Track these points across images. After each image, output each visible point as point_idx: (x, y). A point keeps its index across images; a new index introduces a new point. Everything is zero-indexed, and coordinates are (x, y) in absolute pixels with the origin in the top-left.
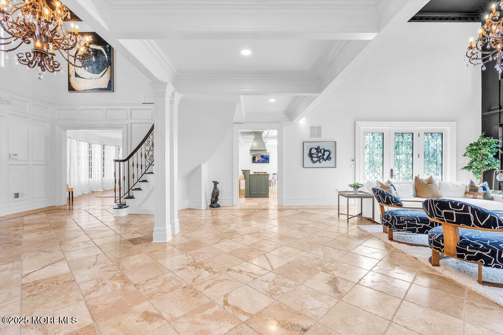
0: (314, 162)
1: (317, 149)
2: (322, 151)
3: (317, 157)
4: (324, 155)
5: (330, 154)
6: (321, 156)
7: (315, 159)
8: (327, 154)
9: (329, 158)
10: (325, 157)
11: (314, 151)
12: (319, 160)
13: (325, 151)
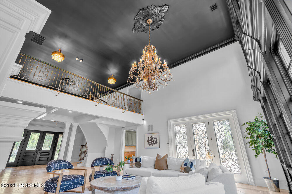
0: (150, 145)
1: (151, 137)
2: (153, 138)
3: (151, 142)
4: (154, 141)
5: (157, 140)
6: (153, 142)
7: (150, 143)
8: (155, 140)
9: (156, 143)
10: (155, 142)
11: (150, 139)
12: (152, 144)
13: (154, 138)
